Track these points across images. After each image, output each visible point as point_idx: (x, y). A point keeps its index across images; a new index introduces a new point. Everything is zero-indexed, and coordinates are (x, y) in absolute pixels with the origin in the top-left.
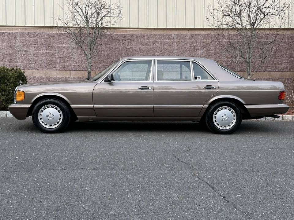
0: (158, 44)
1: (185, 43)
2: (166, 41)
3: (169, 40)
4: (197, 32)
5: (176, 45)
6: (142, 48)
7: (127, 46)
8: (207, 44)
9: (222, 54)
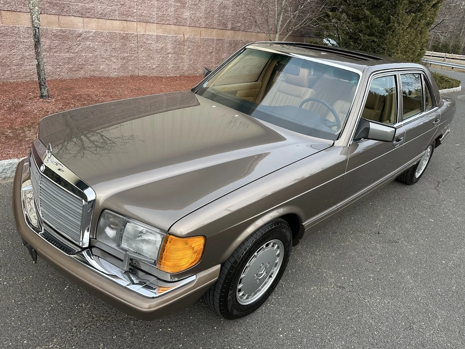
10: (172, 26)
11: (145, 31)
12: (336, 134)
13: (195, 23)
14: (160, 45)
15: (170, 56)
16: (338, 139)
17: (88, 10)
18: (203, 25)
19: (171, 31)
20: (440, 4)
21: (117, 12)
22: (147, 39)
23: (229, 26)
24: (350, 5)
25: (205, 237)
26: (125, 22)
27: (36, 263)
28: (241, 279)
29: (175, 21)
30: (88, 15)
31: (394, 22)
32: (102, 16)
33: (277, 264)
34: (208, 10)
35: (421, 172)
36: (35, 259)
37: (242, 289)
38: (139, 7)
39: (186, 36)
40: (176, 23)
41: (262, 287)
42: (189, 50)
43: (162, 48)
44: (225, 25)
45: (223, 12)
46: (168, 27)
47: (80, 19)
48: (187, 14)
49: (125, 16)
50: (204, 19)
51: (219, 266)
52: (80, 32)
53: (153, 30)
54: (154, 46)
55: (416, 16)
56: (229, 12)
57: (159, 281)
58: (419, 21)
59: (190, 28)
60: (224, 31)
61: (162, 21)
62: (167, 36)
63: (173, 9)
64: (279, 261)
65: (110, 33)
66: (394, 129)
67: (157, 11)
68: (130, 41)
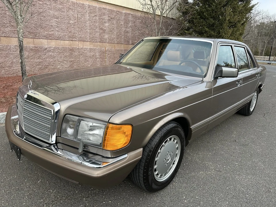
0: (72, 12)
1: (95, 14)
2: (79, 9)
3: (81, 9)
4: (104, 6)
5: (88, 15)
6: (56, 13)
7: (39, 8)
8: (111, 18)
9: (121, 29)
10: (98, 43)
11: (83, 46)
12: (203, 75)
13: (111, 42)
14: (92, 54)
15: (98, 59)
16: (205, 77)
17: (50, 35)
18: (116, 42)
19: (98, 46)
20: (245, 24)
21: (67, 36)
22: (85, 50)
23: (131, 42)
24: (196, 26)
25: (132, 125)
26: (72, 41)
27: (20, 160)
28: (156, 161)
29: (100, 40)
30: (50, 38)
31: (222, 33)
32: (59, 38)
33: (177, 154)
34: (118, 34)
35: (253, 108)
36: (19, 157)
37: (157, 169)
38: (79, 33)
39: (106, 49)
40: (101, 41)
41: (169, 171)
42: (109, 56)
43: (93, 55)
44: (128, 42)
45: (127, 35)
46: (96, 43)
47: (46, 40)
48: (106, 36)
49: (72, 38)
50: (116, 39)
51: (142, 149)
52: (46, 47)
53: (88, 46)
54: (89, 54)
55: (234, 30)
56: (130, 35)
57: (103, 158)
58: (236, 32)
59: (109, 44)
60: (128, 45)
61: (92, 40)
62: (96, 49)
63: (98, 34)
64: (178, 152)
65: (63, 47)
66: (237, 69)
67: (89, 35)
68: (74, 52)
